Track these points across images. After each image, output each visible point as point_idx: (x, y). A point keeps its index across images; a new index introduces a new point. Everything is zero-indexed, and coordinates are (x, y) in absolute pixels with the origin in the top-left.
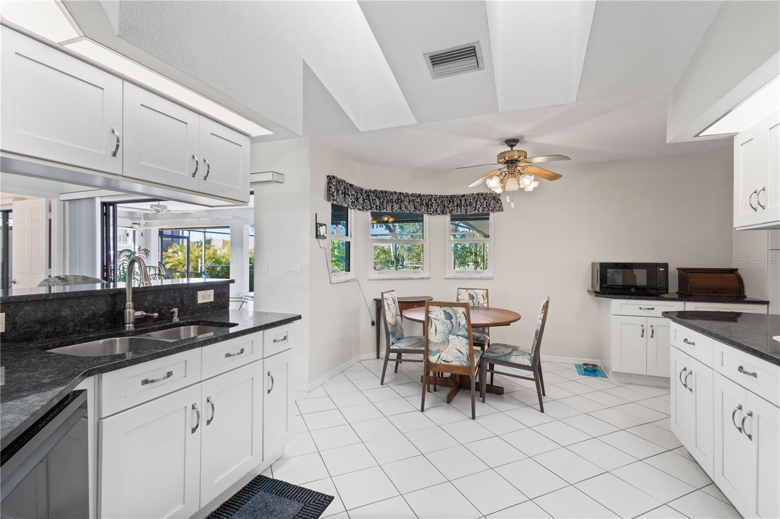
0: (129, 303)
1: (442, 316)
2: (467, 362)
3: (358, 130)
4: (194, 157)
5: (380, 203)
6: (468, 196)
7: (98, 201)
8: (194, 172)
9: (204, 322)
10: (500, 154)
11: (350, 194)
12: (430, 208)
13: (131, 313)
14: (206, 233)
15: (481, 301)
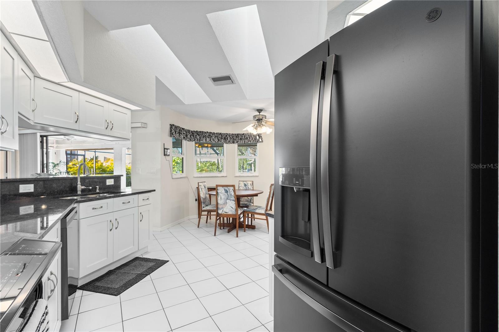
0: (79, 183)
1: (223, 191)
2: (235, 212)
3: (184, 103)
4: (106, 121)
5: (199, 138)
6: (246, 134)
7: (39, 135)
8: (107, 127)
9: (111, 192)
10: (254, 116)
11: (182, 133)
12: (227, 140)
13: (80, 187)
14: (96, 152)
15: (250, 187)
